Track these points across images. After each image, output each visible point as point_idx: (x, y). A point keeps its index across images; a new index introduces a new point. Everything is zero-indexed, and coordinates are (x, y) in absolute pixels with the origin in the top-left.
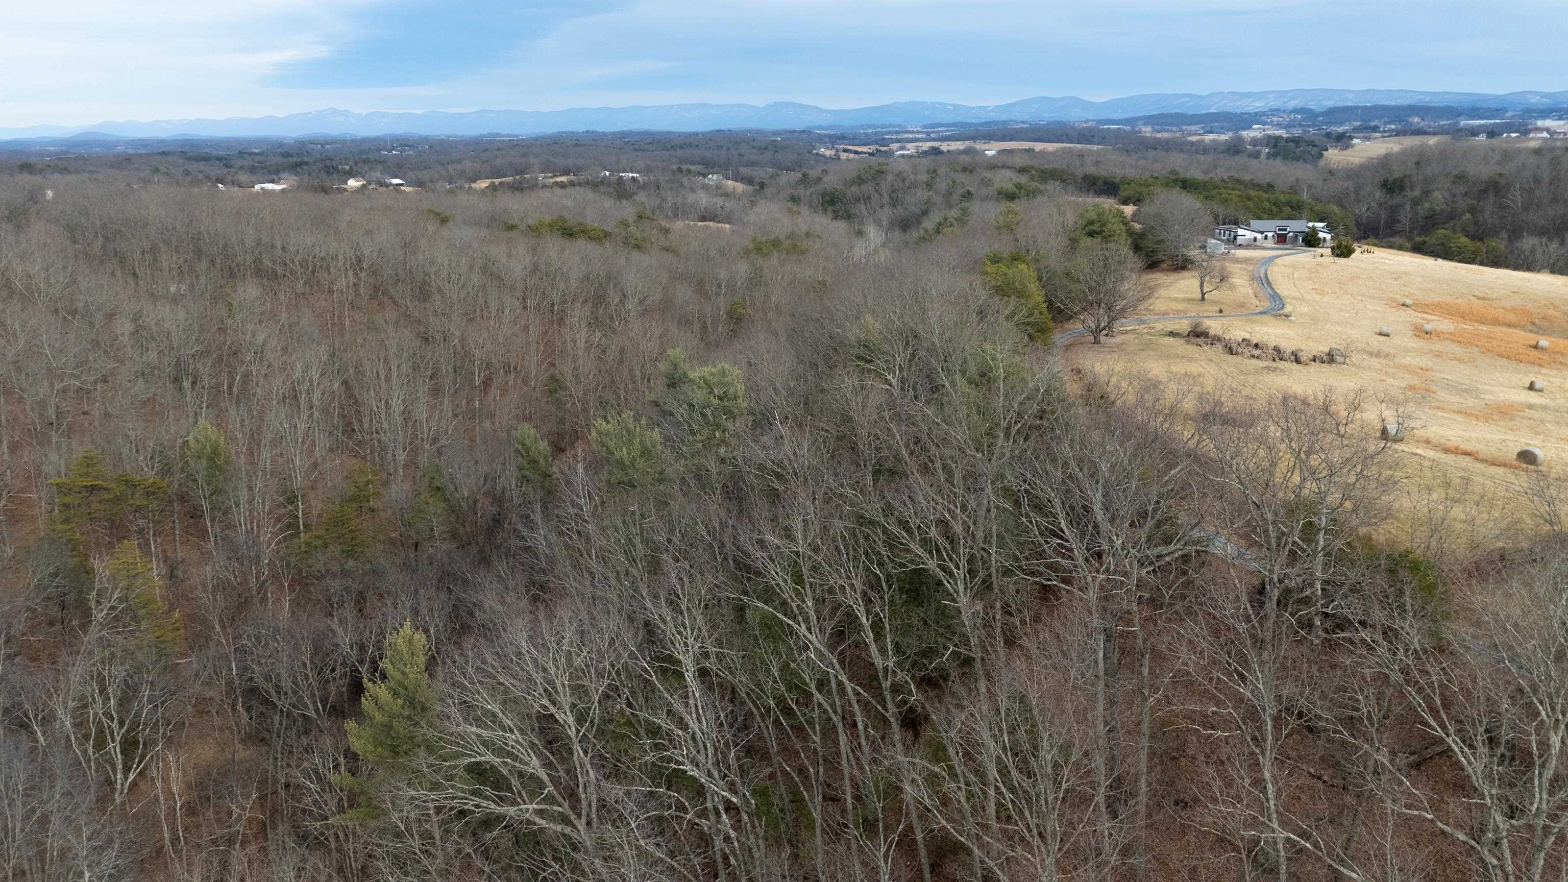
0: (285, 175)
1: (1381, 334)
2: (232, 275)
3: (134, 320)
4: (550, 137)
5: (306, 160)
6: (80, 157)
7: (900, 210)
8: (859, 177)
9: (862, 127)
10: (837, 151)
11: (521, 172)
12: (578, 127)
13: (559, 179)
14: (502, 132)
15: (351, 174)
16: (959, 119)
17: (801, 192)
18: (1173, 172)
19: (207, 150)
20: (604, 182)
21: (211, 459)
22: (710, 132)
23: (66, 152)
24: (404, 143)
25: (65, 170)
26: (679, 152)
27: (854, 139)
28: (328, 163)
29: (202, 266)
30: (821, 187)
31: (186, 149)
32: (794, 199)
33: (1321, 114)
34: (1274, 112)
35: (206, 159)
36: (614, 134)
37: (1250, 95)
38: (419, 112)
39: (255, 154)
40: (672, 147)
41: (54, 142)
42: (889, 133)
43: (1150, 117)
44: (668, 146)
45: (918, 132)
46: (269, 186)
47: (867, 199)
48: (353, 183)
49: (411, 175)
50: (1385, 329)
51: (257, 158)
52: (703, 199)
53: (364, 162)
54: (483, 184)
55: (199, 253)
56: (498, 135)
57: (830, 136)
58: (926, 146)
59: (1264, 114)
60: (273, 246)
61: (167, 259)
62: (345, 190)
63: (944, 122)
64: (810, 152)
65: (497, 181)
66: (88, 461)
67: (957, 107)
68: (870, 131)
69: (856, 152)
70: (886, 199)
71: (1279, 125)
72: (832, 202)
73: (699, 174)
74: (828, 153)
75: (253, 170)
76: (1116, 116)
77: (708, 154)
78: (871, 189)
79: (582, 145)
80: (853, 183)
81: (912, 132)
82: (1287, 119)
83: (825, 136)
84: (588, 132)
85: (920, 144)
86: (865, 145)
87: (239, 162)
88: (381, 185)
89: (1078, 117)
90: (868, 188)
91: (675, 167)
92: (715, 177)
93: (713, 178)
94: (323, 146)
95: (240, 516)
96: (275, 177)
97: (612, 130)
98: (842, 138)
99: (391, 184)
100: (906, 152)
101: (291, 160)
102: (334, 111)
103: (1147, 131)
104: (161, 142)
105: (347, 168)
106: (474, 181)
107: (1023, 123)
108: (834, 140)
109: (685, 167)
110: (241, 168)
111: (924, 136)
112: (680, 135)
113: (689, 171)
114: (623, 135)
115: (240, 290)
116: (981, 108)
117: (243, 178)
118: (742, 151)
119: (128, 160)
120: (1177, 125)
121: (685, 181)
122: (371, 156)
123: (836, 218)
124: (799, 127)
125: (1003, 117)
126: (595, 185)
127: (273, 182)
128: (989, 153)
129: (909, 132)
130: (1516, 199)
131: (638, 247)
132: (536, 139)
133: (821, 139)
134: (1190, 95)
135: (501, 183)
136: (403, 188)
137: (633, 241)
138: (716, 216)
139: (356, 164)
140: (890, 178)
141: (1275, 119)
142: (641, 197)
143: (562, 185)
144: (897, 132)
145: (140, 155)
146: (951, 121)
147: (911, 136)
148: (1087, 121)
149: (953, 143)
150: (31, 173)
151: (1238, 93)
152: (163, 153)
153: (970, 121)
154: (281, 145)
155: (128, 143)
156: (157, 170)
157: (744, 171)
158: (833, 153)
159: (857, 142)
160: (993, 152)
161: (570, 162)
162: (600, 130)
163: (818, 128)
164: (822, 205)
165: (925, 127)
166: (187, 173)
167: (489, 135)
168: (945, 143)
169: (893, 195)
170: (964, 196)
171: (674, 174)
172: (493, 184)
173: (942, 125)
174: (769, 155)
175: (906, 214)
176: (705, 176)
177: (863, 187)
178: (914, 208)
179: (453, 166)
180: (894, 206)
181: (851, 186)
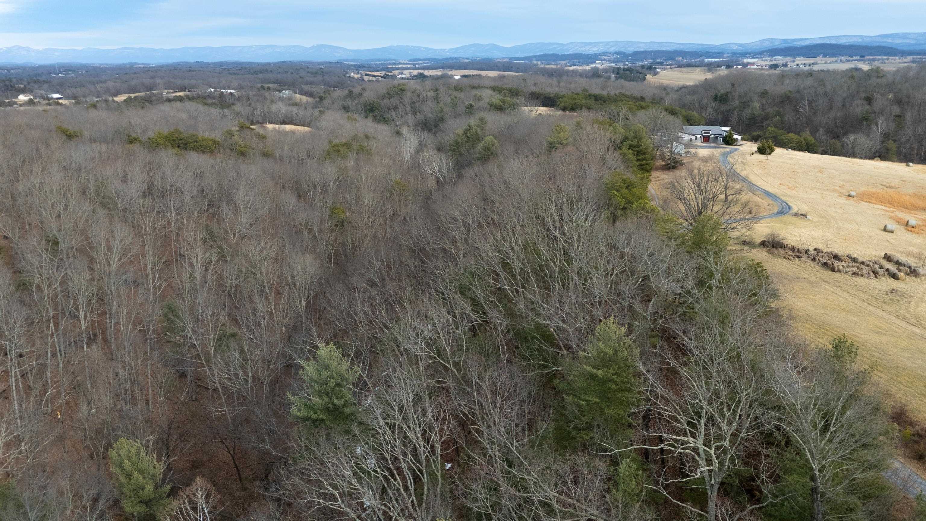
4: (171, 65)
7: (419, 116)
8: (388, 93)
9: (372, 60)
10: (362, 75)
11: (150, 89)
12: (191, 58)
13: (178, 94)
14: (139, 62)
15: (23, 91)
16: (429, 56)
17: (349, 103)
18: (585, 90)
20: (210, 96)
22: (278, 63)
24: (68, 69)
26: (260, 76)
27: (369, 67)
28: (7, 83)
30: (362, 100)
32: (346, 109)
33: (630, 55)
34: (606, 53)
36: (214, 63)
37: (590, 44)
38: (80, 48)
40: (255, 72)
42: (390, 64)
43: (539, 56)
44: (252, 71)
45: (407, 64)
47: (396, 108)
48: (22, 98)
49: (69, 91)
52: (282, 109)
53: (35, 82)
54: (121, 98)
56: (136, 64)
57: (354, 66)
58: (415, 72)
59: (599, 55)
62: (15, 103)
63: (421, 58)
64: (344, 76)
65: (133, 95)
67: (428, 49)
68: (378, 63)
69: (374, 76)
70: (409, 108)
71: (610, 61)
72: (372, 110)
73: (277, 90)
74: (356, 76)
76: (519, 55)
77: (279, 76)
78: (398, 102)
79: (193, 71)
80: (383, 97)
81: (404, 64)
82: (612, 58)
83: (352, 65)
85: (411, 71)
86: (377, 71)
88: (44, 99)
89: (497, 56)
90: (394, 101)
91: (259, 85)
92: (287, 92)
93: (286, 93)
97: (213, 61)
98: (362, 67)
99: (52, 98)
100: (404, 76)
102: (20, 48)
103: (540, 64)
105: (22, 86)
106: (116, 95)
107: (467, 59)
108: (358, 68)
109: (266, 86)
111: (411, 66)
112: (259, 64)
113: (269, 88)
114: (221, 64)
116: (441, 50)
118: (302, 75)
120: (554, 61)
121: (267, 94)
122: (42, 78)
123: (376, 121)
124: (334, 60)
125: (455, 55)
126: (203, 99)
128: (457, 77)
129: (400, 64)
130: (805, 108)
131: (242, 154)
132: (162, 66)
133: (349, 67)
134: (556, 44)
135: (135, 97)
136: (60, 101)
137: (238, 148)
138: (292, 120)
139: (29, 83)
140: (409, 94)
141: (606, 57)
142: (238, 107)
143: (180, 99)
144: (394, 64)
146: (425, 58)
147: (404, 66)
148: (504, 58)
149: (431, 71)
151: (582, 43)
153: (437, 57)
157: (306, 88)
158: (359, 76)
159: (372, 69)
160: (459, 77)
161: (186, 82)
162: (205, 61)
163: (347, 60)
164: (365, 111)
165: (410, 61)
167: (129, 64)
168: (426, 71)
169: (413, 105)
170: (468, 108)
171: (259, 90)
172: (130, 98)
173: (420, 60)
174: (320, 78)
175: (426, 120)
176: (280, 91)
177: (392, 100)
178: (431, 115)
179: (101, 85)
180: (415, 113)
181: (383, 99)
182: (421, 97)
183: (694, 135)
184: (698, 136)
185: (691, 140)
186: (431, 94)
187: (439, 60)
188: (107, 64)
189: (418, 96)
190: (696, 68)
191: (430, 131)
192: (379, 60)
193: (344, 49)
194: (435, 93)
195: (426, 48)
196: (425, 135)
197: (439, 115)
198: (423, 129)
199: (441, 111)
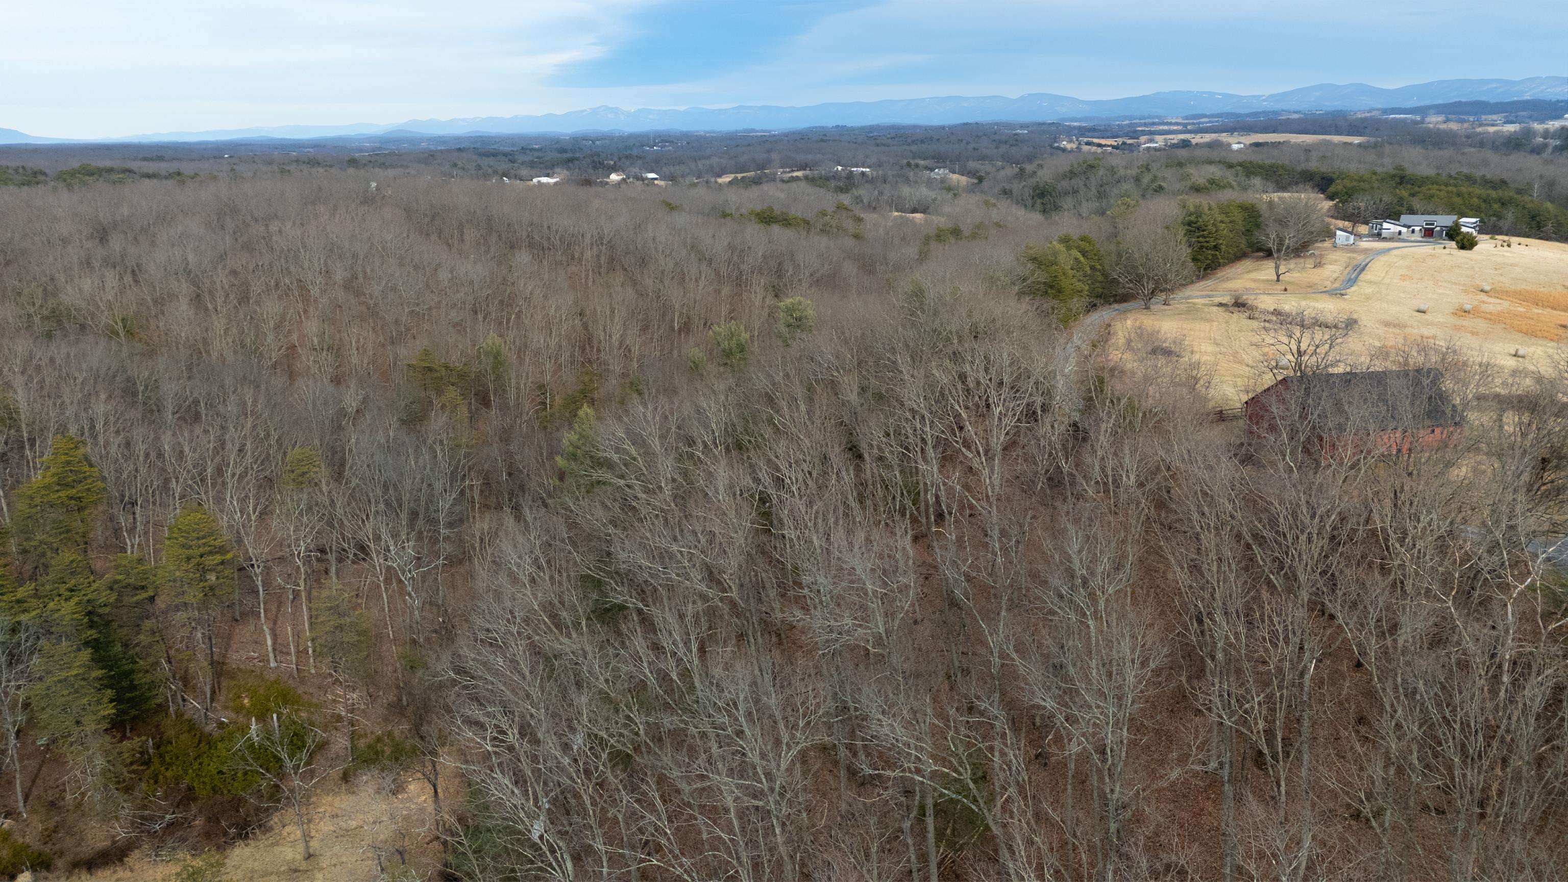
0: (558, 170)
1: (1418, 311)
2: (512, 247)
3: (452, 272)
5: (577, 155)
6: (392, 154)
10: (1080, 144)
11: (762, 167)
12: (829, 121)
13: (795, 174)
15: (614, 169)
19: (495, 146)
20: (834, 177)
21: (495, 358)
23: (380, 148)
24: (665, 139)
25: (383, 166)
26: (917, 147)
27: (1105, 132)
28: (596, 158)
29: (494, 239)
31: (478, 145)
35: (494, 154)
36: (861, 129)
38: (682, 108)
39: (535, 150)
40: (913, 142)
41: (369, 139)
43: (1446, 105)
46: (544, 180)
47: (1075, 192)
48: (614, 177)
49: (666, 169)
50: (1422, 307)
51: (536, 154)
53: (627, 157)
54: (726, 179)
55: (491, 230)
56: (753, 130)
58: (1176, 138)
60: (542, 226)
61: (470, 234)
62: (607, 183)
64: (1047, 145)
65: (739, 176)
66: (426, 353)
69: (1100, 145)
75: (532, 165)
76: (1410, 104)
77: (945, 148)
83: (1075, 128)
84: (837, 126)
85: (1172, 136)
86: (1113, 137)
87: (521, 158)
88: (638, 179)
93: (939, 173)
94: (593, 142)
95: (512, 395)
96: (550, 171)
99: (647, 178)
100: (1153, 145)
101: (565, 156)
102: (607, 108)
103: (1434, 121)
104: (458, 139)
105: (612, 163)
106: (720, 176)
107: (1295, 112)
109: (915, 162)
110: (522, 163)
111: (1180, 128)
112: (927, 129)
113: (917, 166)
114: (870, 129)
115: (517, 255)
117: (524, 172)
119: (432, 156)
121: (911, 175)
122: (635, 152)
124: (1049, 118)
125: (1277, 107)
126: (824, 180)
127: (548, 175)
128: (1235, 147)
132: (786, 135)
135: (743, 178)
136: (656, 182)
139: (620, 159)
143: (797, 180)
145: (441, 151)
150: (357, 167)
152: (459, 150)
153: (1238, 111)
154: (558, 141)
155: (430, 140)
156: (455, 165)
157: (972, 165)
158: (1074, 146)
160: (1242, 146)
161: (810, 157)
163: (1070, 119)
165: (1187, 118)
166: (479, 167)
167: (746, 130)
168: (1199, 136)
171: (902, 168)
172: (736, 178)
173: (1205, 116)
174: (1003, 149)
176: (932, 170)
179: (703, 161)
183: (1409, 227)
184: (1417, 229)
185: (1400, 233)
188: (714, 132)
195: (1224, 95)
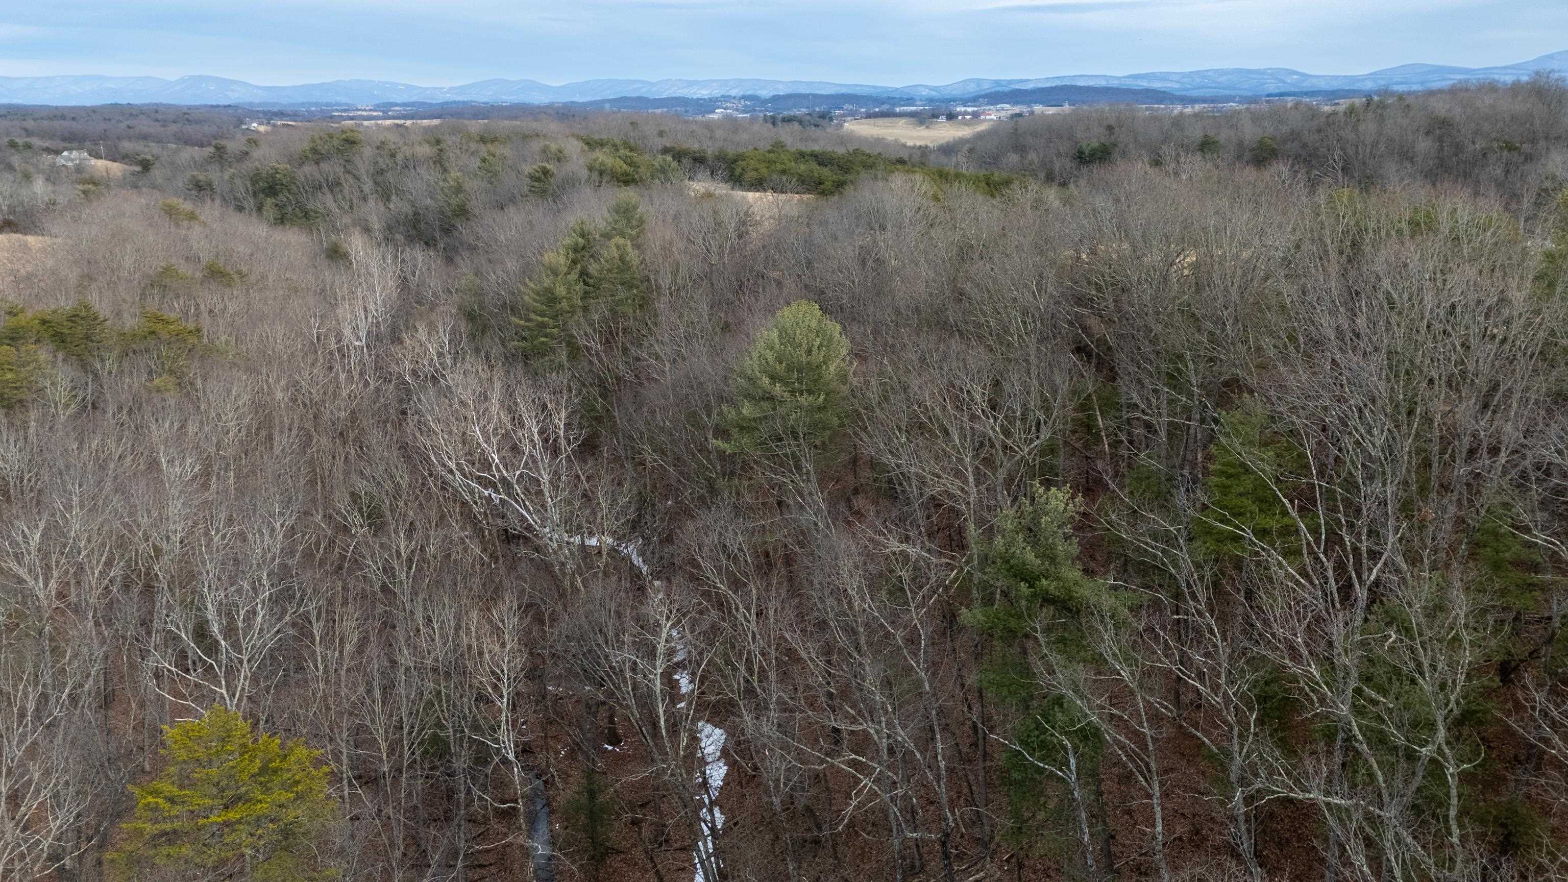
7: (397, 205)
8: (314, 151)
9: (303, 104)
16: (413, 98)
17: (214, 175)
30: (248, 166)
32: (202, 187)
33: (766, 101)
34: (726, 98)
57: (264, 113)
59: (717, 100)
63: (399, 100)
67: (408, 87)
68: (313, 109)
70: (368, 186)
71: (738, 110)
72: (272, 190)
73: (48, 150)
74: (262, 129)
78: (339, 170)
80: (303, 160)
89: (538, 99)
91: (4, 140)
92: (75, 154)
98: (281, 114)
116: (435, 88)
118: (135, 124)
123: (281, 220)
129: (358, 110)
133: (253, 113)
134: (642, 82)
140: (368, 152)
141: (729, 104)
144: (345, 111)
146: (404, 101)
147: (365, 113)
149: (417, 121)
159: (299, 118)
164: (255, 195)
169: (379, 179)
170: (538, 180)
175: (416, 214)
177: (324, 166)
178: (428, 201)
180: (386, 197)
181: (301, 164)
182: (400, 157)
186: (424, 150)
187: (431, 105)
189: (393, 156)
190: (898, 119)
191: (429, 243)
192: (316, 104)
193: (245, 84)
194: (435, 149)
196: (419, 256)
197: (454, 201)
198: (410, 240)
199: (459, 189)
